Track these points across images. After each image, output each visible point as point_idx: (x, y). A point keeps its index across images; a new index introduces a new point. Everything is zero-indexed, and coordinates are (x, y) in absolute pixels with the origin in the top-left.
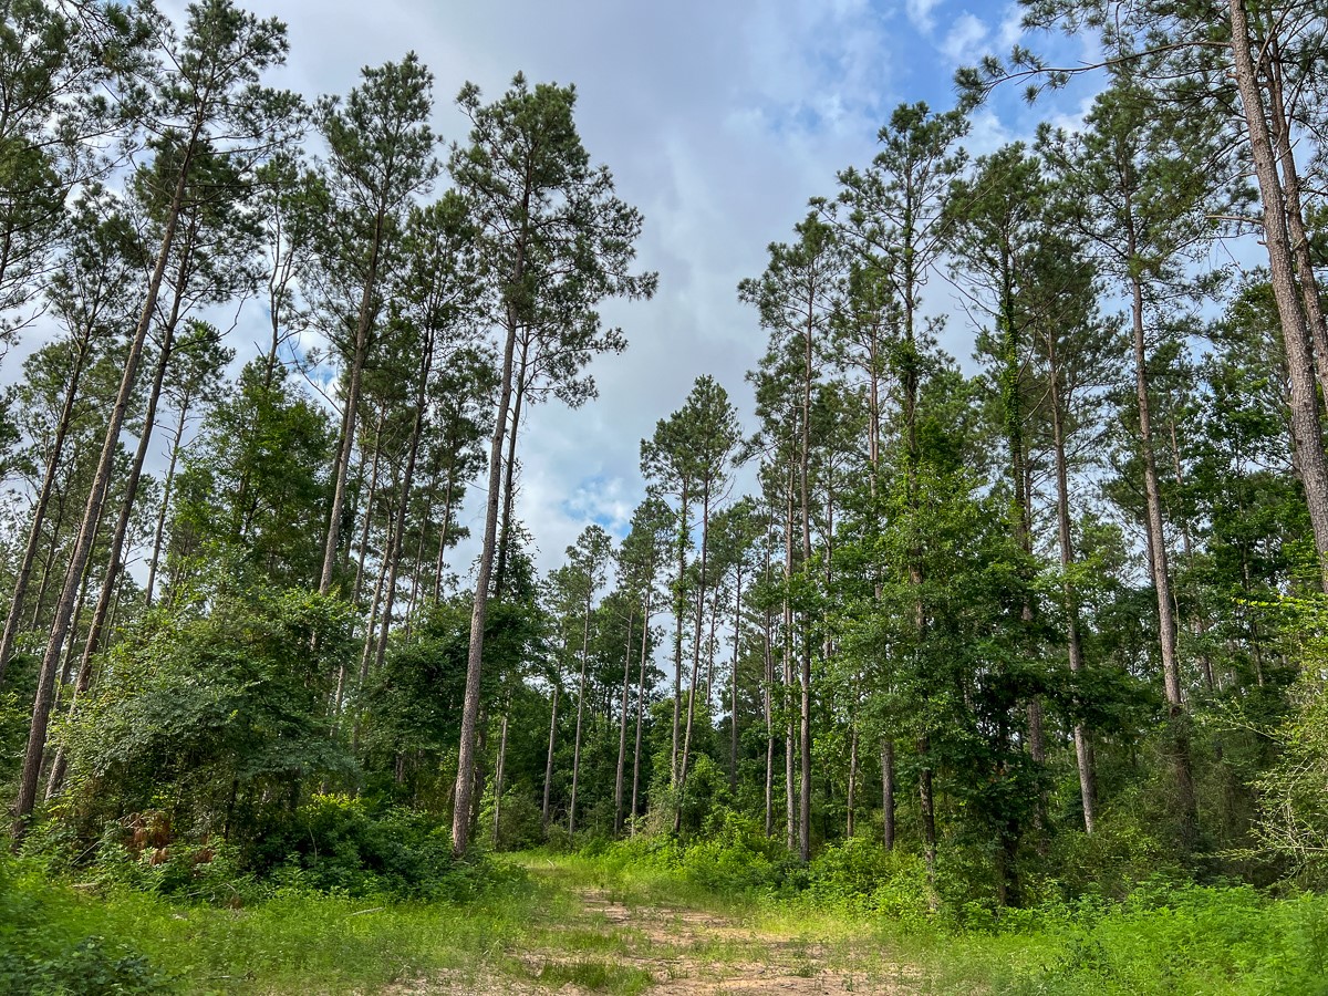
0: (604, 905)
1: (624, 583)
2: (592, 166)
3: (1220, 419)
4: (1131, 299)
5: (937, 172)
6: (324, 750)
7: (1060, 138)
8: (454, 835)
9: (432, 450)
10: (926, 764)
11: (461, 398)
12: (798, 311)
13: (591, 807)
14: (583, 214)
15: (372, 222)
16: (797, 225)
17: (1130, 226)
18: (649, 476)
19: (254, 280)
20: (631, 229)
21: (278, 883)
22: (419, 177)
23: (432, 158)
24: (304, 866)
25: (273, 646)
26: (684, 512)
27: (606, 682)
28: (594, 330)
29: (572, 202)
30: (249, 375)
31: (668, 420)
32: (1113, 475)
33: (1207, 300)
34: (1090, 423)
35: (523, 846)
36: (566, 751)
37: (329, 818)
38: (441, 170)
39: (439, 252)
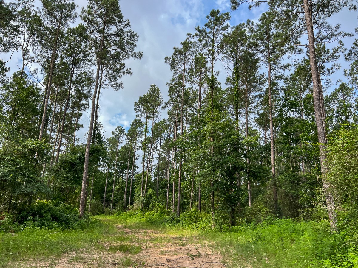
0: (123, 229)
1: (128, 142)
2: (124, 19)
3: (286, 102)
4: (268, 69)
5: (222, 29)
6: (40, 186)
7: (253, 24)
8: (80, 211)
9: (72, 101)
10: (213, 189)
11: (82, 86)
12: (181, 67)
13: (117, 203)
14: (121, 33)
15: (56, 31)
16: (182, 42)
17: (269, 50)
18: (137, 112)
19: (17, 46)
20: (135, 39)
21: (26, 226)
22: (71, 17)
23: (75, 12)
24: (34, 221)
25: (23, 156)
26: (146, 122)
27: (122, 169)
28: (123, 68)
29: (118, 29)
30: (15, 76)
31: (142, 96)
32: (258, 117)
33: (286, 70)
34: (253, 103)
35: (97, 214)
36: (110, 188)
37: (42, 207)
38: (78, 16)
39: (76, 42)
